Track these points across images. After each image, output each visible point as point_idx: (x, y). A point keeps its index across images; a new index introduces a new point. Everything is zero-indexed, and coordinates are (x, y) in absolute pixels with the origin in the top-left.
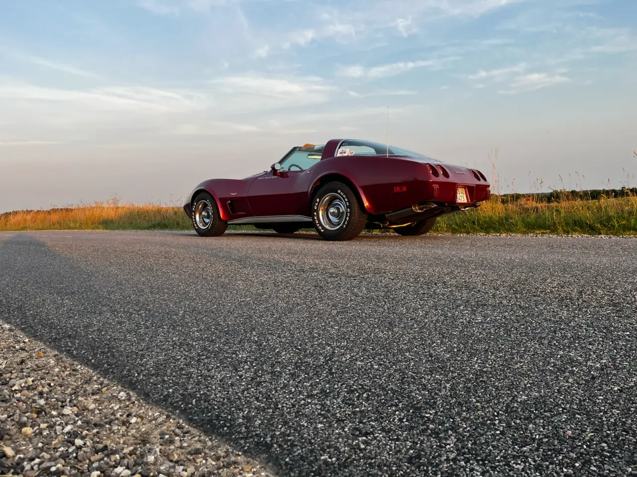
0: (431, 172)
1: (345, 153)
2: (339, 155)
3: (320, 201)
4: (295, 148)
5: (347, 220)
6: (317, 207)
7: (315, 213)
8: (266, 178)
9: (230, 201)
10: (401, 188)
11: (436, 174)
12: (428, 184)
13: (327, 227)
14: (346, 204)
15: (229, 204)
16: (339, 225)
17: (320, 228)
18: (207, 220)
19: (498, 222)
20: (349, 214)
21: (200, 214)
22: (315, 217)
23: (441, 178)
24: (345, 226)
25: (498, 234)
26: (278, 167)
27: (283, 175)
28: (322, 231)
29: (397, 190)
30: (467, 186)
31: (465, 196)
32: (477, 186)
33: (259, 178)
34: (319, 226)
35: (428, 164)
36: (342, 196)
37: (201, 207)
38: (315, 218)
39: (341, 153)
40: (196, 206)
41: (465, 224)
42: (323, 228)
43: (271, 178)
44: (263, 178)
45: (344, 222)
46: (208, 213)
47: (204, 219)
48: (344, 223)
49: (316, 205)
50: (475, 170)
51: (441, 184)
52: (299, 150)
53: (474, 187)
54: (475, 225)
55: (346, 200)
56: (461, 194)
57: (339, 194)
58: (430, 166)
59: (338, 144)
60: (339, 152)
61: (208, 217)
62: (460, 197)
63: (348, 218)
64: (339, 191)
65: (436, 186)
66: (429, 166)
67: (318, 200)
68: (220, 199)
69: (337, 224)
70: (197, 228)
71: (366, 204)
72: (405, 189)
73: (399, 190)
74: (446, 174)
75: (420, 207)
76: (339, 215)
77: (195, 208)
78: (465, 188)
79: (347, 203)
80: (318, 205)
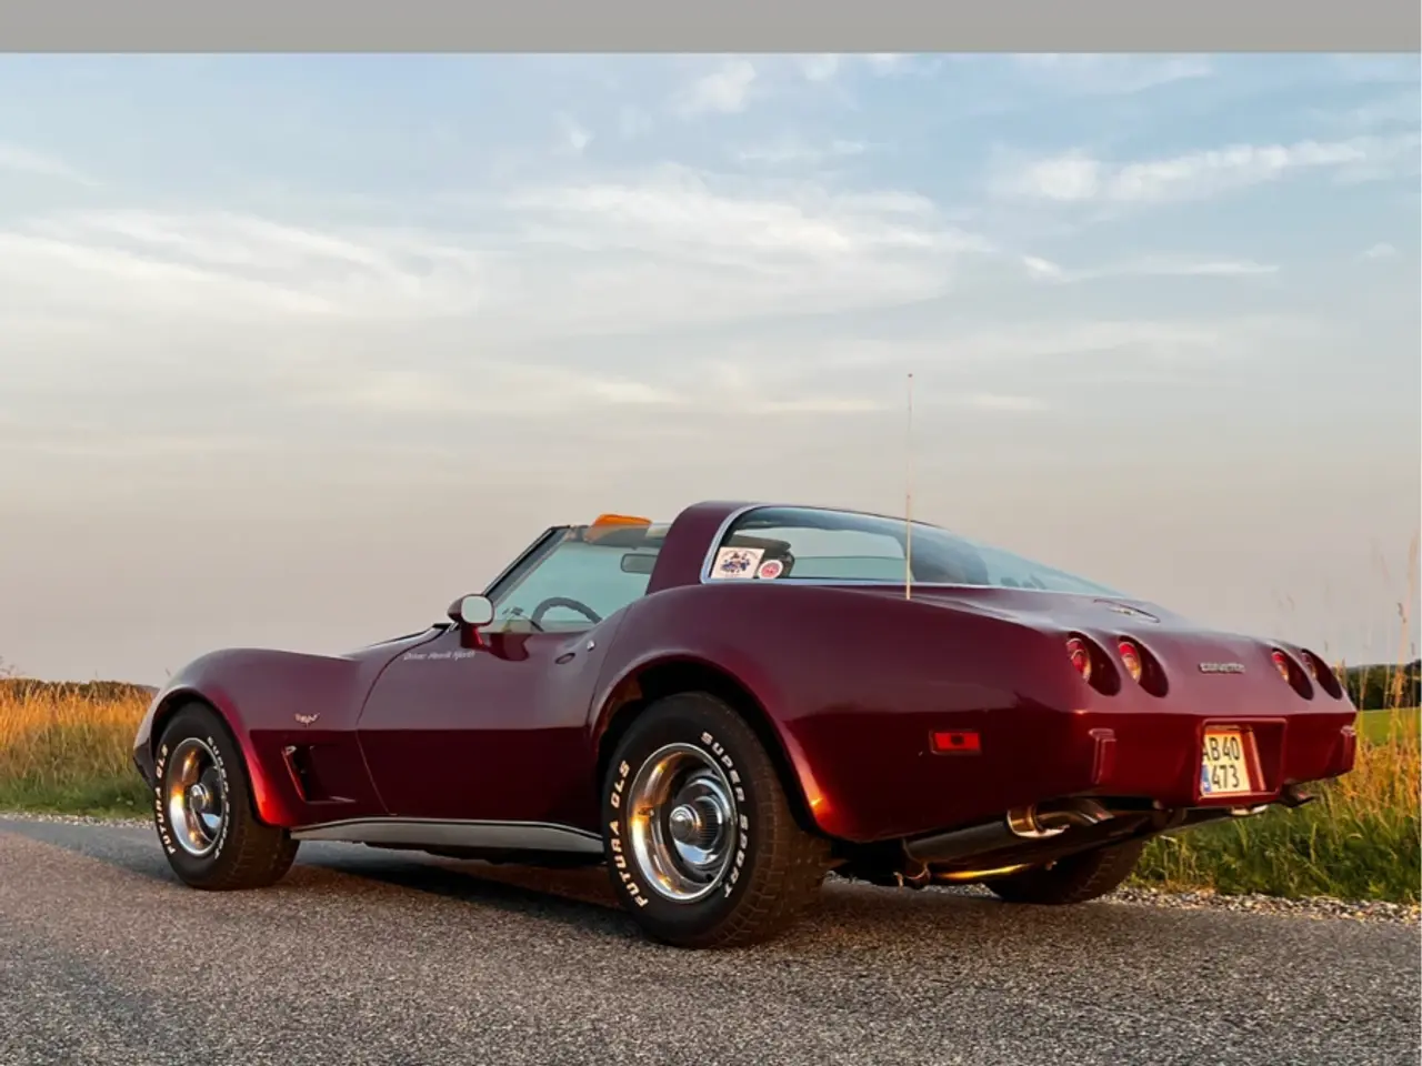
0: (1087, 671)
1: (743, 566)
2: (719, 575)
3: (631, 774)
4: (554, 530)
5: (739, 862)
6: (624, 796)
7: (614, 826)
8: (434, 656)
9: (294, 748)
10: (957, 740)
11: (1106, 679)
12: (1065, 728)
13: (663, 886)
14: (735, 794)
15: (288, 757)
16: (710, 879)
17: (634, 889)
18: (213, 821)
19: (1399, 851)
20: (744, 837)
21: (187, 792)
22: (615, 842)
23: (1131, 700)
24: (729, 890)
25: (1392, 906)
26: (476, 612)
27: (504, 645)
28: (642, 902)
29: (942, 742)
30: (1254, 725)
31: (1241, 765)
32: (1297, 720)
33: (408, 656)
34: (629, 881)
35: (1073, 634)
36: (718, 759)
37: (192, 767)
38: (616, 844)
39: (726, 567)
40: (167, 759)
41: (1270, 853)
42: (646, 889)
43: (451, 660)
44: (421, 657)
45: (729, 871)
46: (215, 790)
47: (204, 815)
48: (726, 879)
49: (619, 788)
50: (1294, 649)
51: (1126, 725)
52: (570, 540)
53: (1281, 724)
54: (1309, 856)
55: (734, 775)
56: (1224, 760)
57: (708, 748)
58: (1085, 642)
59: (719, 526)
60: (720, 561)
61: (215, 808)
62: (1220, 772)
63: (741, 855)
64: (707, 737)
65: (1103, 736)
66: (1079, 646)
67: (625, 769)
68: (257, 736)
69: (704, 874)
70: (172, 850)
71: (815, 800)
72: (972, 742)
73: (950, 746)
74: (1154, 681)
75: (1044, 817)
76: (711, 835)
77: (165, 769)
78: (1243, 733)
79: (739, 790)
80: (626, 788)
